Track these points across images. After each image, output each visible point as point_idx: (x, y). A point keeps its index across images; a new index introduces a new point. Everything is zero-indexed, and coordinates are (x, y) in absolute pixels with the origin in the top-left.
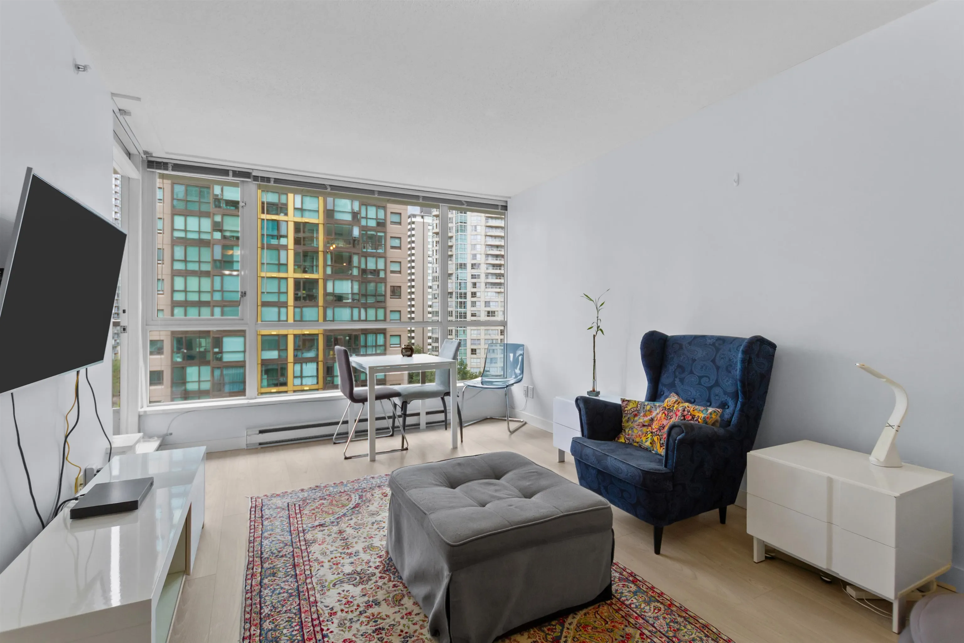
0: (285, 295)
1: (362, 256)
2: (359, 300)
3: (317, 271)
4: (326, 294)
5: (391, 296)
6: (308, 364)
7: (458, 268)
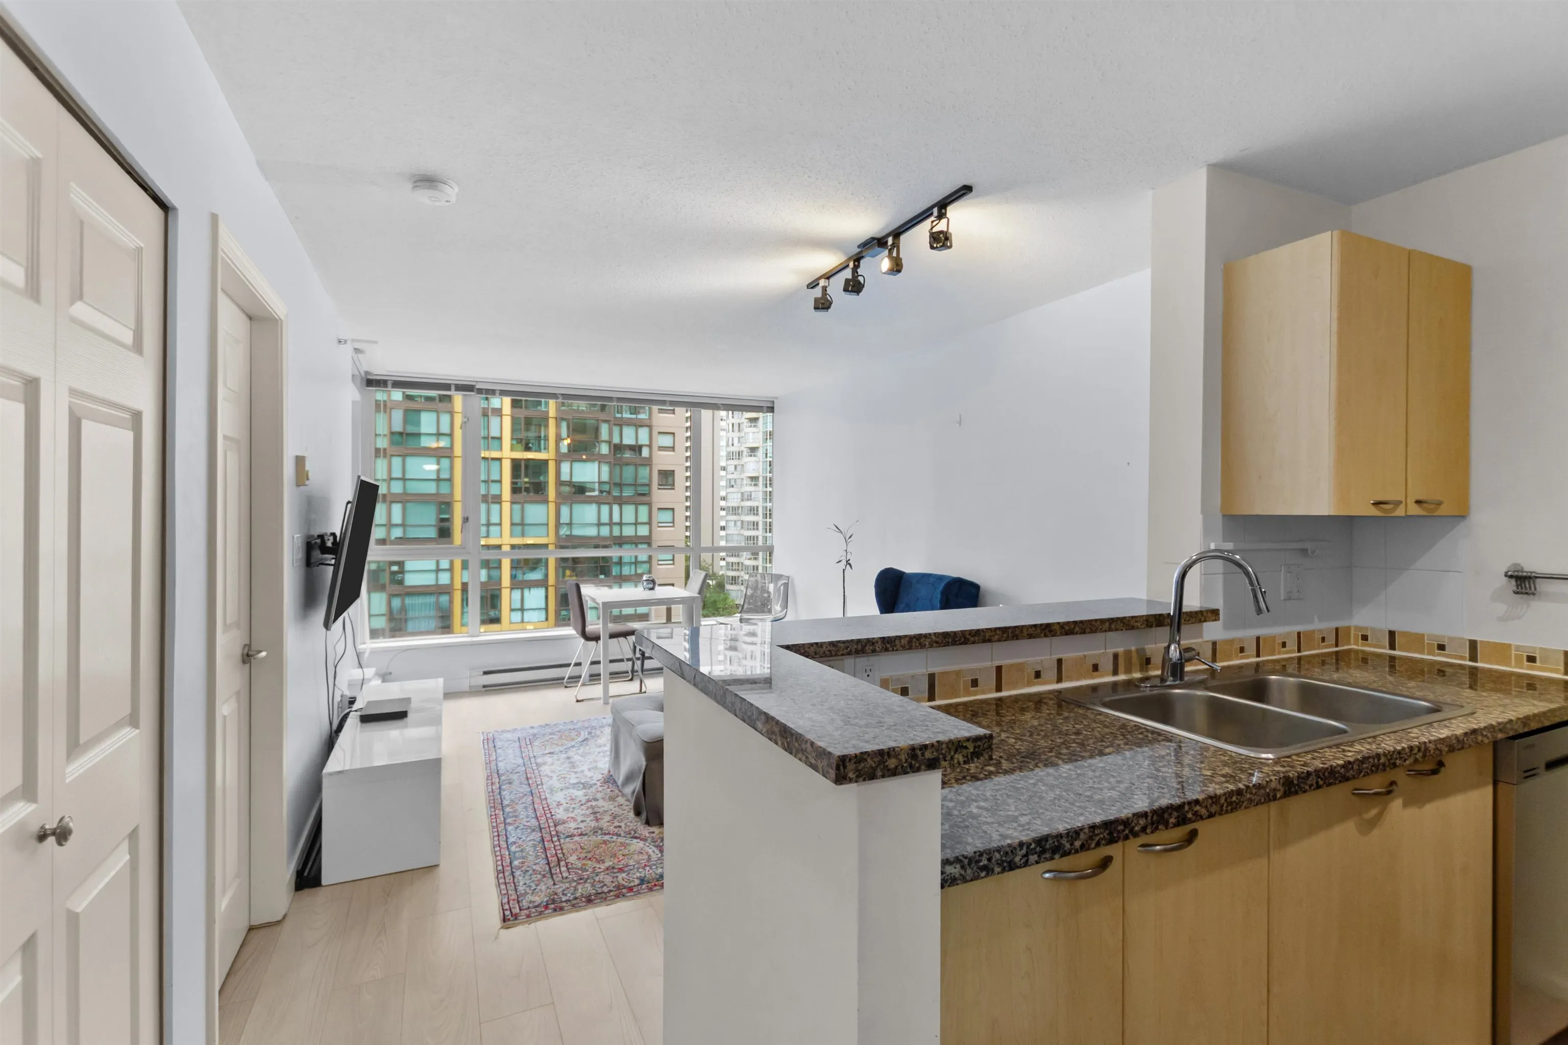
0: (498, 485)
1: (615, 425)
2: (609, 493)
3: (546, 448)
4: (559, 483)
5: (659, 485)
6: (532, 589)
7: (767, 439)
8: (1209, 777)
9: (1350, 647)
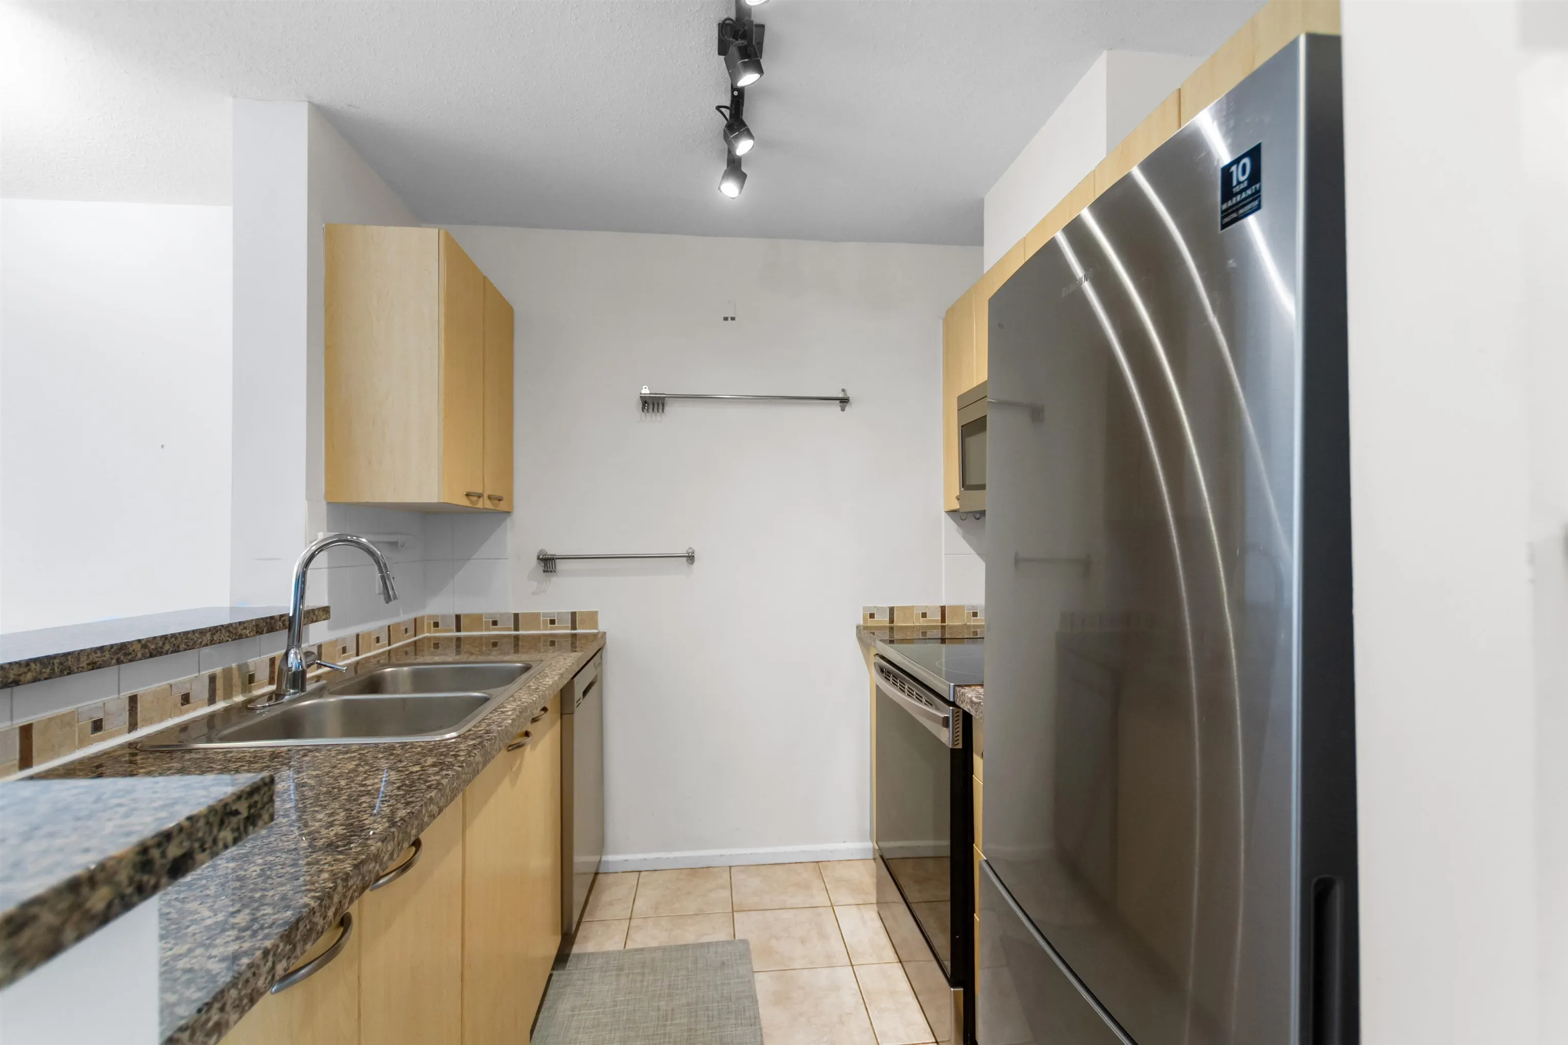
8: (421, 772)
9: (424, 635)
